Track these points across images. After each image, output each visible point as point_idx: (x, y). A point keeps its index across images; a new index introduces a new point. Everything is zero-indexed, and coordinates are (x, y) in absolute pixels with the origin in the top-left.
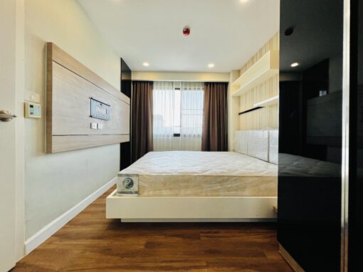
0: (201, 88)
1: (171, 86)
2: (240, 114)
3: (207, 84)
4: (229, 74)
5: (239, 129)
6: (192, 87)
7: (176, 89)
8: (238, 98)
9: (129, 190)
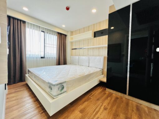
0: (55, 34)
1: (38, 29)
2: (72, 49)
3: (59, 33)
4: (68, 32)
5: (72, 55)
6: (51, 33)
7: (42, 31)
8: (72, 43)
9: (62, 92)
